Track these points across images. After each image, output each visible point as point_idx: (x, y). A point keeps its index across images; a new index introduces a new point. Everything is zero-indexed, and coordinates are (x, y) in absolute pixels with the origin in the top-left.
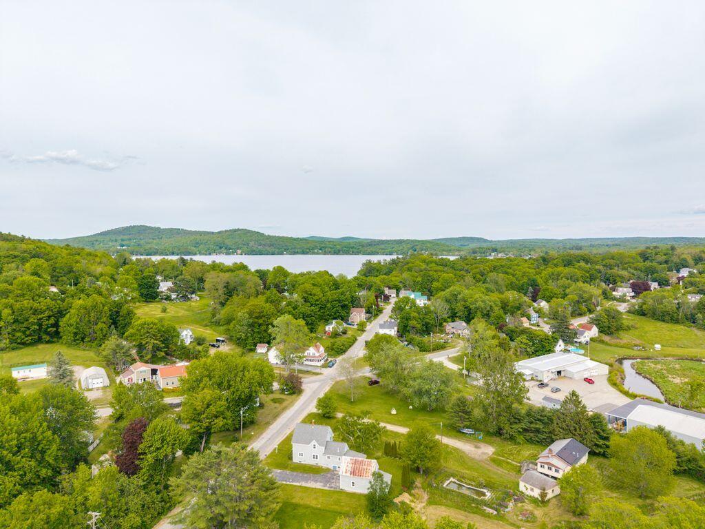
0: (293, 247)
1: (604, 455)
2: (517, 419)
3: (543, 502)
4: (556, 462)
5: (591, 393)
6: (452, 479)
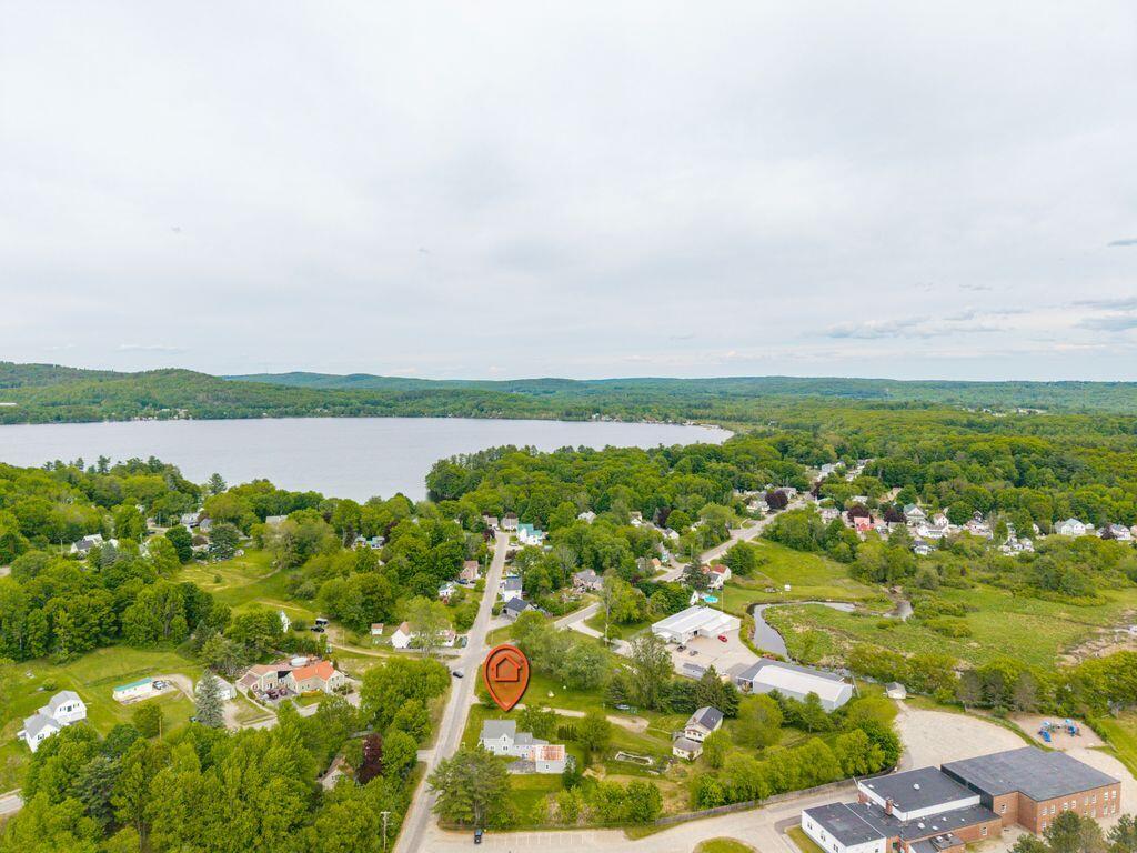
0: (278, 402)
1: (734, 717)
2: (664, 692)
3: (691, 761)
4: (699, 728)
5: (724, 652)
6: (620, 752)
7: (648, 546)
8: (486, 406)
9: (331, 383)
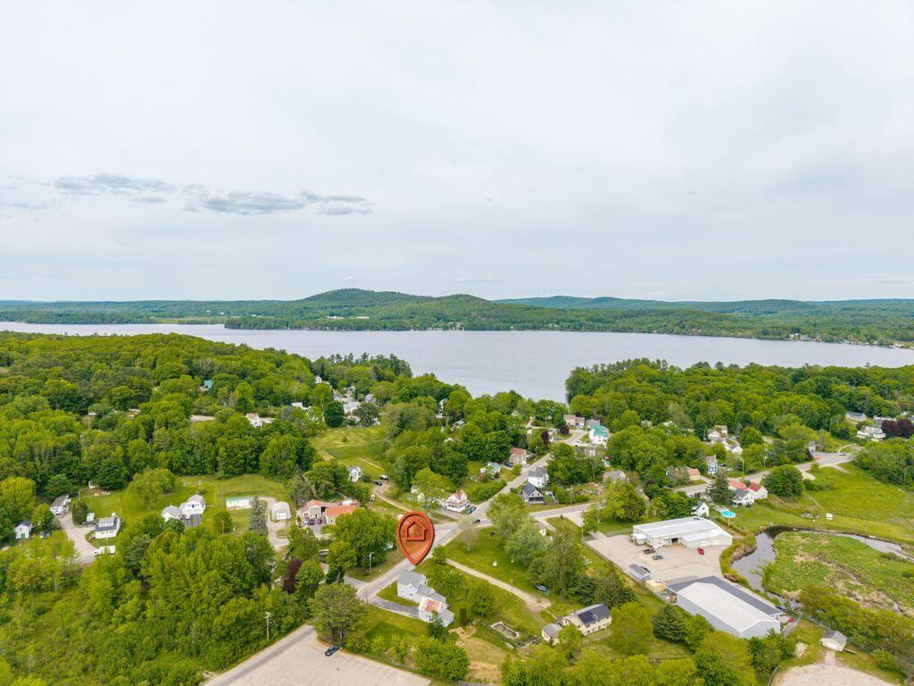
0: (524, 319)
6: (501, 622)
7: (694, 456)
8: (687, 324)
9: (582, 304)
